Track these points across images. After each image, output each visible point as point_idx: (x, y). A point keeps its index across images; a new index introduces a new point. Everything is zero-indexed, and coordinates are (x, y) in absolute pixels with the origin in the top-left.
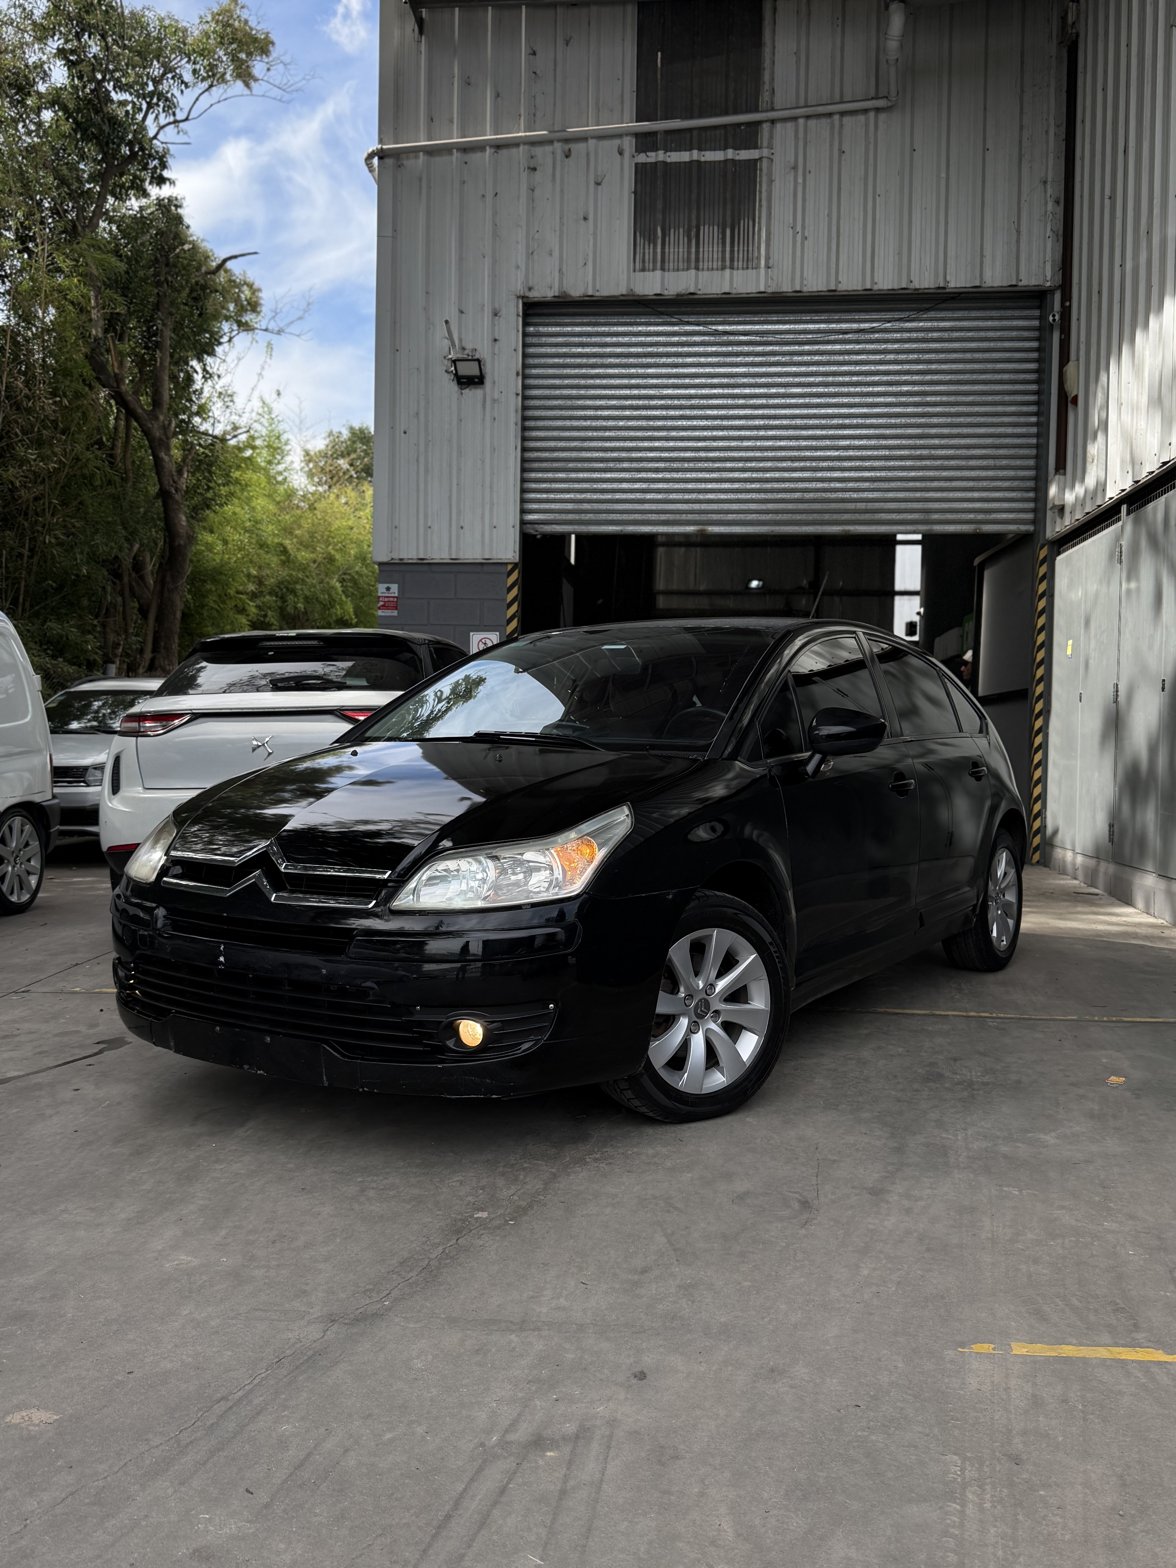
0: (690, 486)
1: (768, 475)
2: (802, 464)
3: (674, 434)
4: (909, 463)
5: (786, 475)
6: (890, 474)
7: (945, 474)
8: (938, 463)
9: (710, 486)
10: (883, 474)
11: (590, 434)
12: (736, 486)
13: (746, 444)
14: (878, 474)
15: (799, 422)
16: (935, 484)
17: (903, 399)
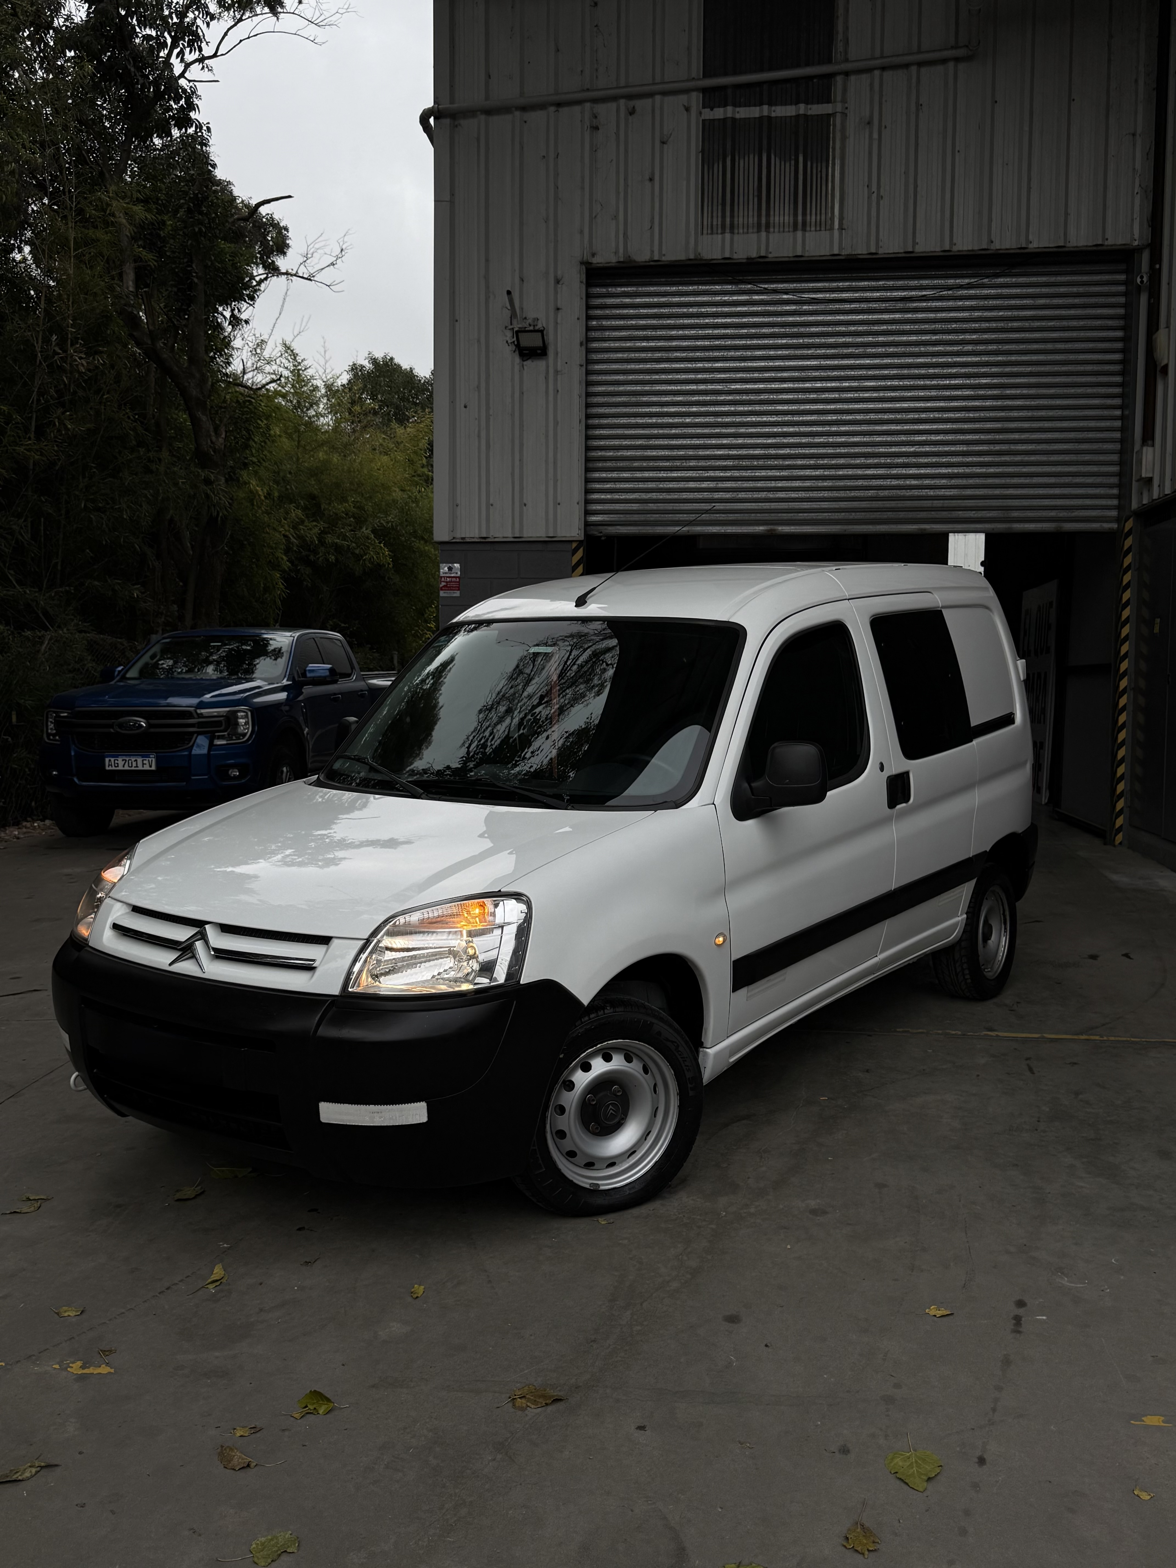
0: (760, 484)
1: (841, 472)
2: (876, 461)
3: (743, 430)
4: (987, 459)
5: (859, 472)
6: (968, 470)
7: (1025, 470)
8: (1018, 458)
9: (780, 484)
10: (961, 470)
11: (655, 431)
12: (808, 484)
13: (818, 440)
14: (956, 470)
15: (873, 416)
17: (981, 392)
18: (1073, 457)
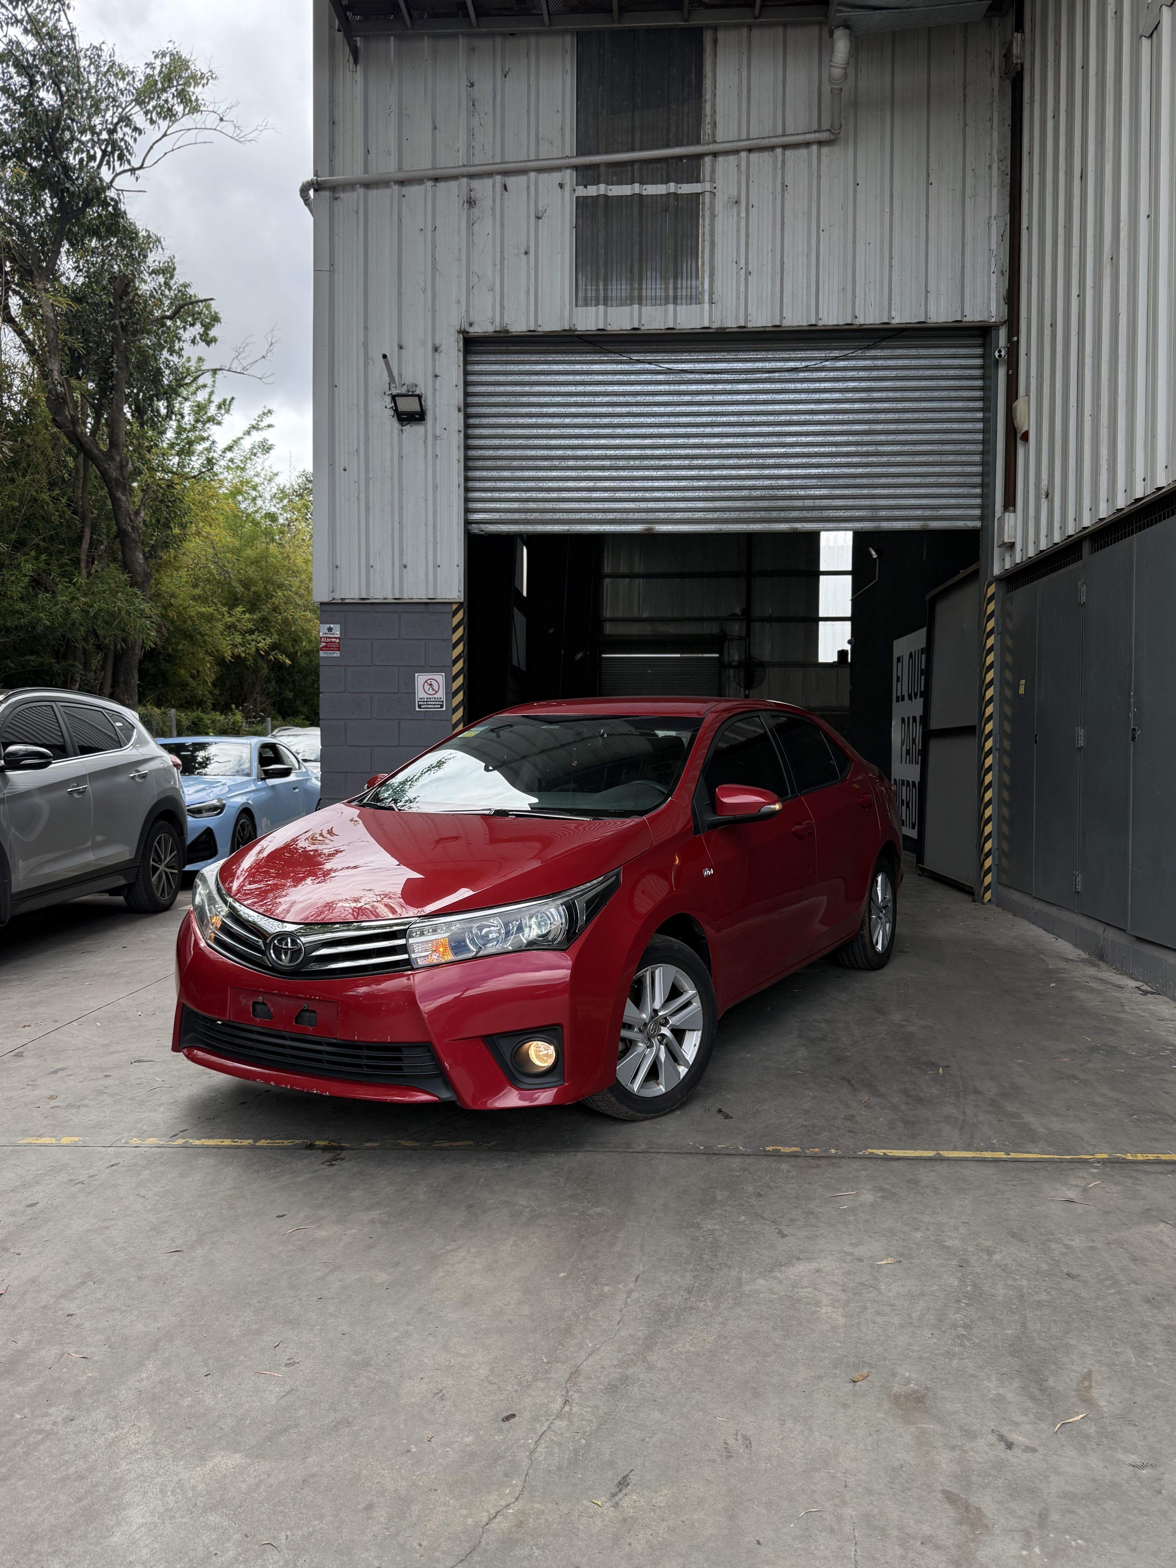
0: (637, 484)
1: (716, 473)
2: (749, 461)
3: (619, 431)
4: (855, 460)
5: (734, 472)
6: (837, 471)
7: (892, 470)
8: (885, 459)
9: (656, 484)
10: (830, 471)
11: (534, 431)
12: (683, 484)
13: (692, 441)
14: (826, 471)
15: (746, 419)
16: (883, 481)
18: (937, 458)
